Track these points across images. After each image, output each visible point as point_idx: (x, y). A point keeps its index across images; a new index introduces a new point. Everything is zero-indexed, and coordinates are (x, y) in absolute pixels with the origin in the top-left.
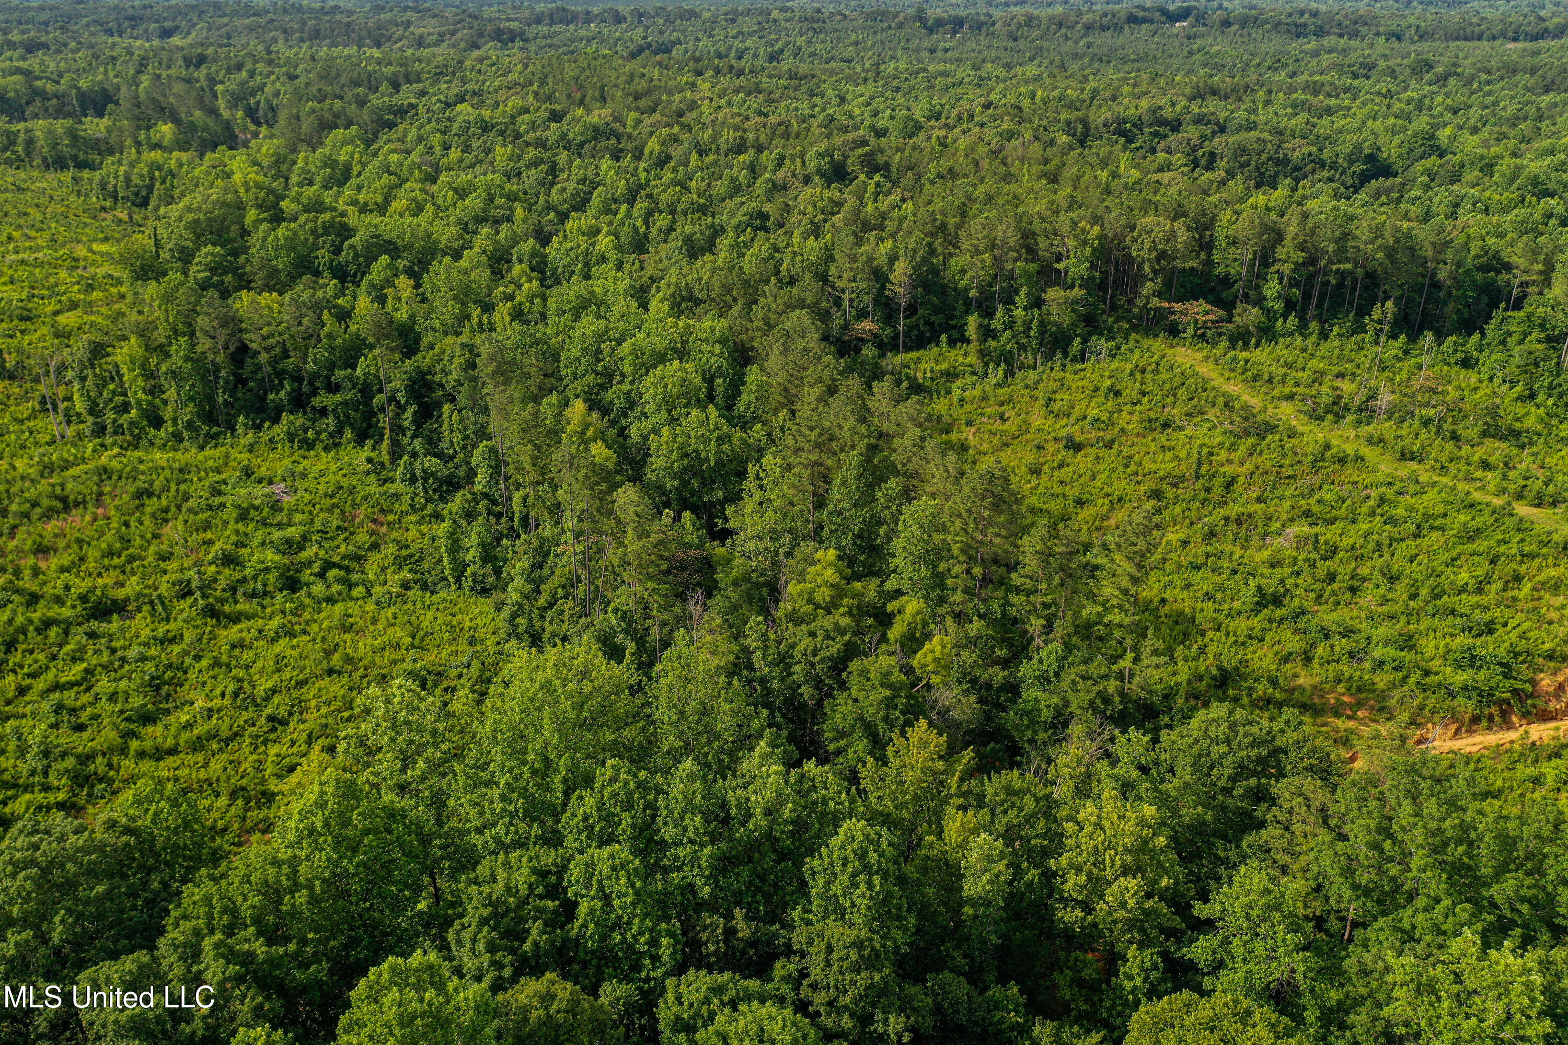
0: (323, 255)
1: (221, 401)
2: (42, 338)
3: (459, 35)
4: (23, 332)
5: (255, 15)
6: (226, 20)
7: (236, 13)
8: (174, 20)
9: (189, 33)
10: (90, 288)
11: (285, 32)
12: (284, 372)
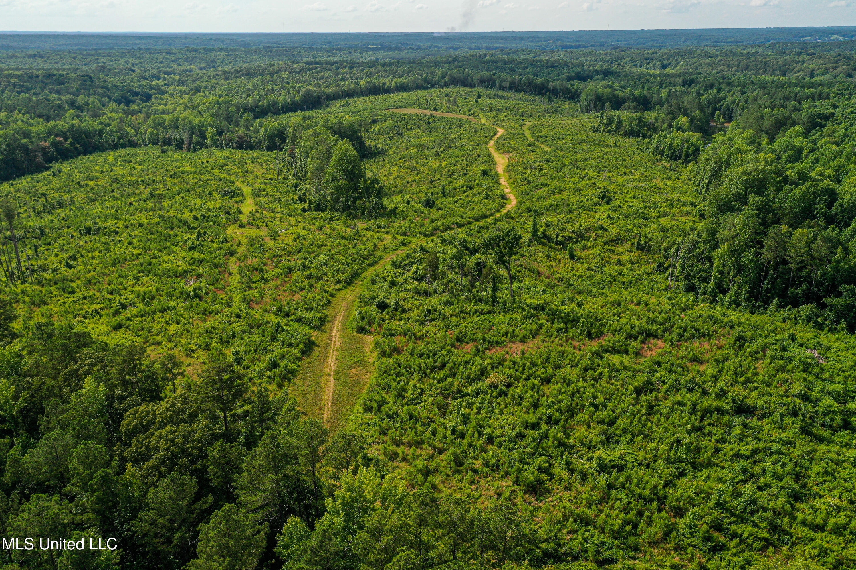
0: (821, 208)
1: (765, 287)
2: (654, 231)
3: (840, 69)
4: (645, 225)
5: (710, 57)
6: (696, 60)
7: (699, 56)
8: (668, 59)
9: (676, 66)
10: (672, 206)
11: (728, 66)
12: (802, 277)
